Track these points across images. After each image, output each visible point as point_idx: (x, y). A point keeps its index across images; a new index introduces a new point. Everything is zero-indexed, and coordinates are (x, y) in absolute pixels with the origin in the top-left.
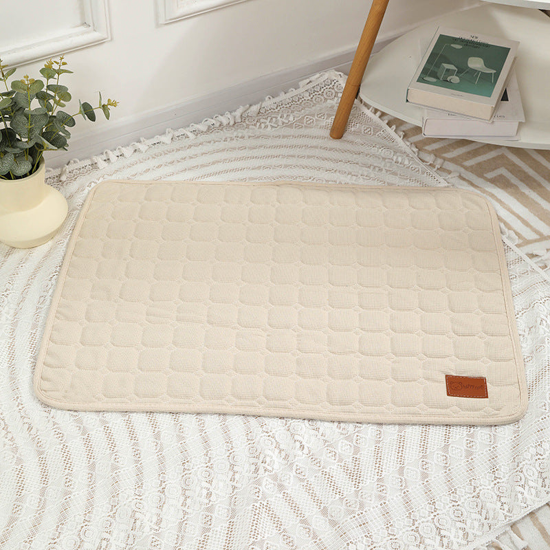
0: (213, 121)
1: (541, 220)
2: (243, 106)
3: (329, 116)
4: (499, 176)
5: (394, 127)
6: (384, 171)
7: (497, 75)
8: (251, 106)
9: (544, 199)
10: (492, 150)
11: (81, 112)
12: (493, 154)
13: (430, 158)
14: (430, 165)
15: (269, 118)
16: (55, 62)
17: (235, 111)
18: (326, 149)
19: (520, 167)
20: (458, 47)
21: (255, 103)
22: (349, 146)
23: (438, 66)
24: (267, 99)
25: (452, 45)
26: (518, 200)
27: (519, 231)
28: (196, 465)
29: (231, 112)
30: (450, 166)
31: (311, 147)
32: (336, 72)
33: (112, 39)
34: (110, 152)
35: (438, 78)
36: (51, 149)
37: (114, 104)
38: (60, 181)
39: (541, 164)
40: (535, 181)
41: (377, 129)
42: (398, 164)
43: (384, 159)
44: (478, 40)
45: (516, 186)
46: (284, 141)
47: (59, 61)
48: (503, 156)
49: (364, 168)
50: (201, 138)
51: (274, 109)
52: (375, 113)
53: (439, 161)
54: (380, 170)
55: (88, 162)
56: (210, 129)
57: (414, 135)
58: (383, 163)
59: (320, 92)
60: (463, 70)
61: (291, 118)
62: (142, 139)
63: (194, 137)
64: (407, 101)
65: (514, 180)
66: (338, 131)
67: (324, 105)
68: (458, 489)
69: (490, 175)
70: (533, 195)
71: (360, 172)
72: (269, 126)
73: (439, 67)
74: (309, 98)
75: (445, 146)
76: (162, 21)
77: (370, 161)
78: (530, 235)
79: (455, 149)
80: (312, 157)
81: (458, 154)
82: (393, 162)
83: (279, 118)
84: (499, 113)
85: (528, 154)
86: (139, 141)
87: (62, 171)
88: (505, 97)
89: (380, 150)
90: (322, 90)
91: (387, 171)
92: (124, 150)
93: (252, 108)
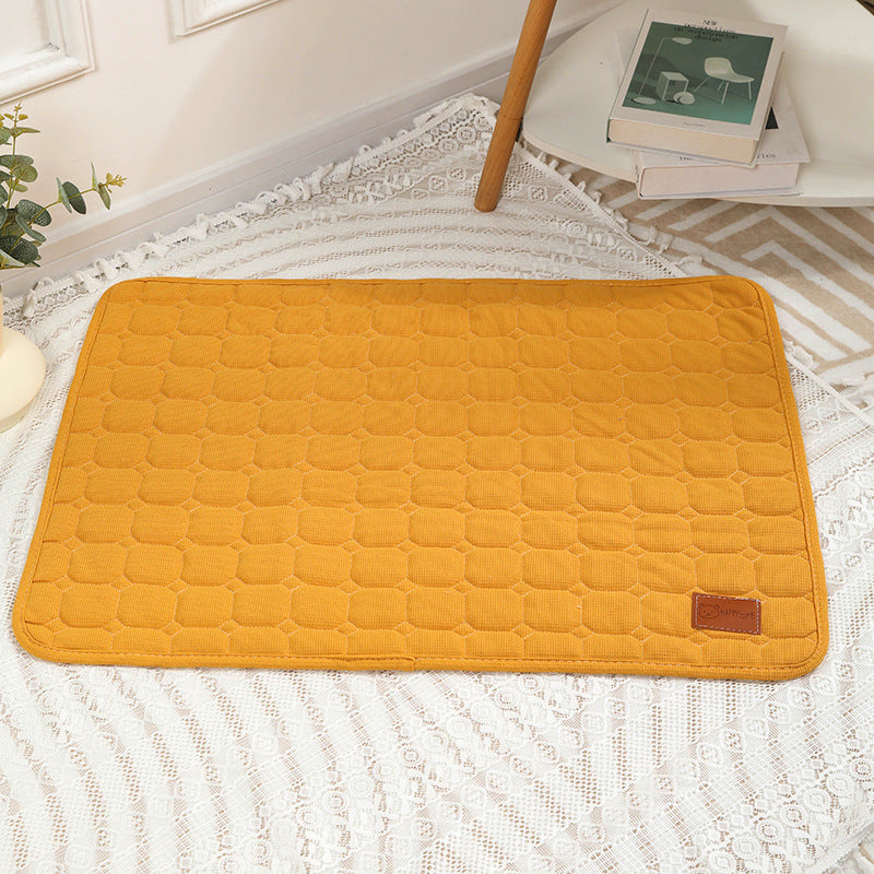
0: (275, 196)
1: (847, 326)
2: (324, 166)
3: (470, 173)
4: (768, 255)
5: (582, 184)
6: (574, 261)
7: (757, 86)
8: (335, 164)
9: (846, 289)
10: (750, 213)
11: (61, 199)
12: (753, 219)
13: (649, 234)
14: (651, 245)
15: (369, 184)
16: (7, 116)
17: (309, 175)
18: (471, 230)
19: (800, 239)
20: (685, 41)
21: (343, 160)
22: (508, 223)
23: (655, 76)
24: (361, 150)
25: (674, 39)
26: (802, 293)
27: (810, 347)
28: (319, 788)
29: (303, 178)
30: (682, 244)
31: (446, 228)
32: (476, 98)
33: (97, 69)
34: (104, 263)
35: (656, 97)
36: (12, 267)
37: (118, 182)
38: (25, 318)
39: (835, 231)
40: (829, 260)
41: (555, 189)
42: (597, 247)
43: (572, 240)
44: (718, 27)
45: (798, 271)
46: (400, 222)
47: (13, 114)
48: (770, 222)
49: (540, 259)
50: (259, 226)
51: (375, 168)
52: (548, 162)
53: (666, 238)
54: (568, 259)
55: (69, 282)
56: (270, 210)
57: (617, 196)
58: (571, 247)
59: (451, 133)
60: (698, 81)
61: (406, 182)
62: (156, 235)
63: (245, 225)
64: (608, 140)
65: (793, 261)
66: (489, 198)
67: (460, 153)
68: (765, 791)
69: (752, 256)
70: (828, 284)
71: (535, 265)
72: (370, 197)
73: (657, 79)
74: (433, 144)
75: (670, 211)
76: (179, 31)
77: (550, 245)
78: (829, 353)
79: (688, 215)
80: (449, 245)
81: (695, 223)
82: (589, 245)
83: (385, 182)
84: (766, 150)
85: (812, 215)
86: (152, 240)
87: (25, 300)
88: (771, 123)
89: (563, 225)
90: (454, 128)
91: (579, 260)
92: (128, 256)
93: (337, 168)
